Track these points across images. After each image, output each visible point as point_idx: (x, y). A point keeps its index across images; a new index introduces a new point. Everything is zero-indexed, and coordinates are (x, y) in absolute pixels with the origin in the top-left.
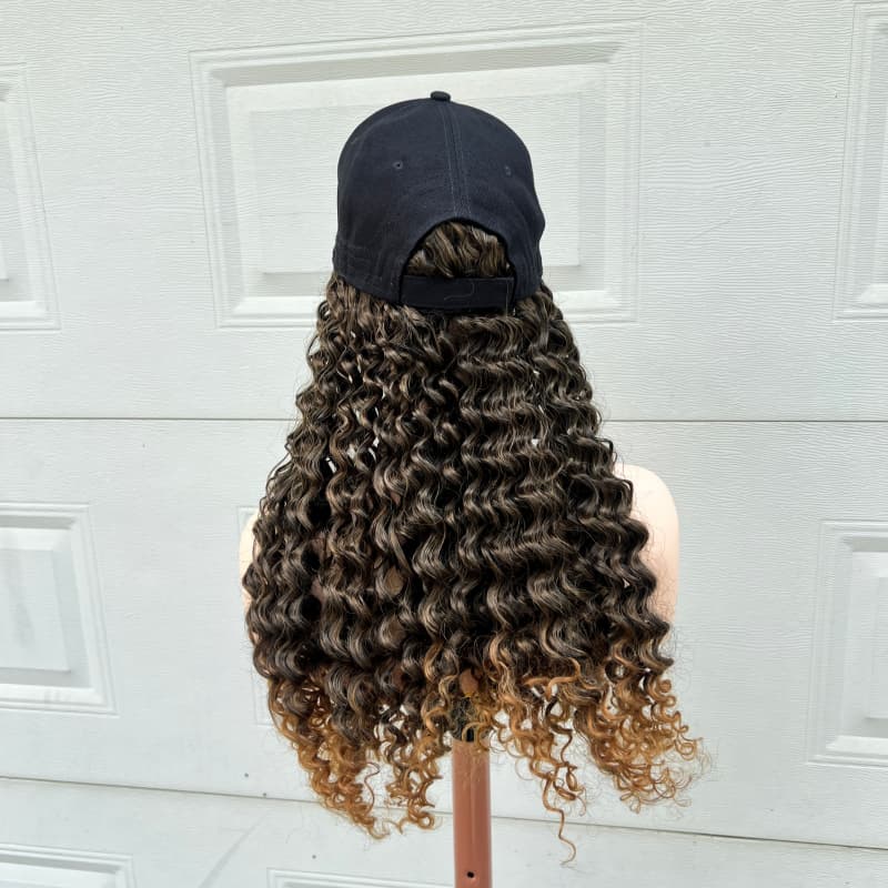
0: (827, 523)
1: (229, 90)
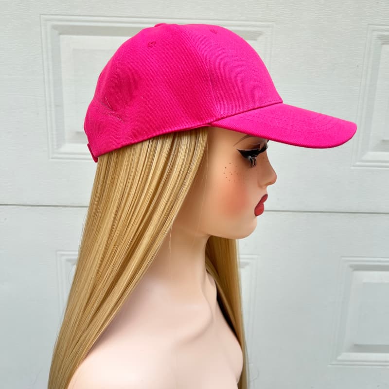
0: (343, 258)
1: (62, 37)
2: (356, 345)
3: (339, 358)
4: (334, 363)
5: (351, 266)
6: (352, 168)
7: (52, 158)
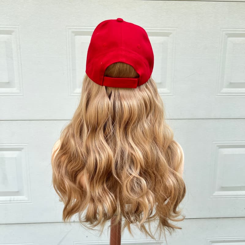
0: (214, 142)
5: (218, 146)
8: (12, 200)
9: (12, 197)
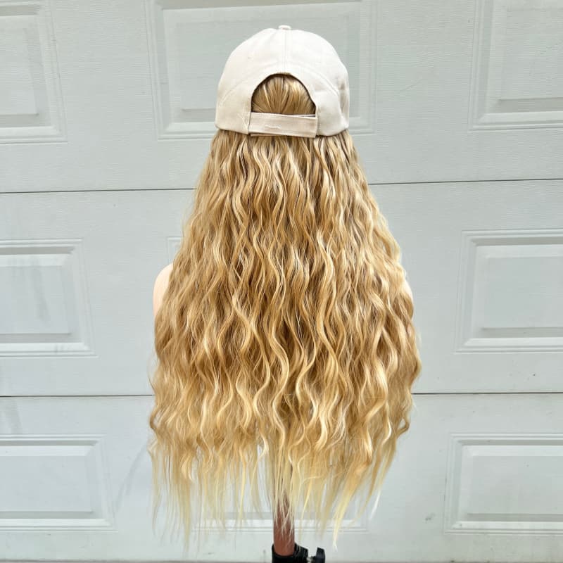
0: (465, 232)
1: (164, 11)
2: (484, 329)
3: (467, 344)
4: (461, 350)
5: (474, 241)
6: (470, 132)
7: (160, 139)
8: (59, 349)
9: (59, 345)
